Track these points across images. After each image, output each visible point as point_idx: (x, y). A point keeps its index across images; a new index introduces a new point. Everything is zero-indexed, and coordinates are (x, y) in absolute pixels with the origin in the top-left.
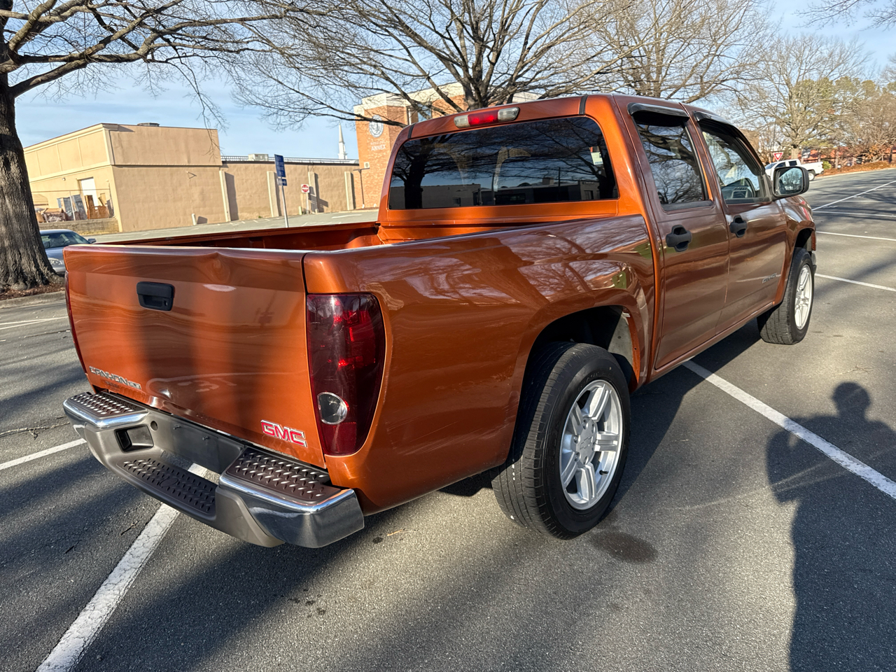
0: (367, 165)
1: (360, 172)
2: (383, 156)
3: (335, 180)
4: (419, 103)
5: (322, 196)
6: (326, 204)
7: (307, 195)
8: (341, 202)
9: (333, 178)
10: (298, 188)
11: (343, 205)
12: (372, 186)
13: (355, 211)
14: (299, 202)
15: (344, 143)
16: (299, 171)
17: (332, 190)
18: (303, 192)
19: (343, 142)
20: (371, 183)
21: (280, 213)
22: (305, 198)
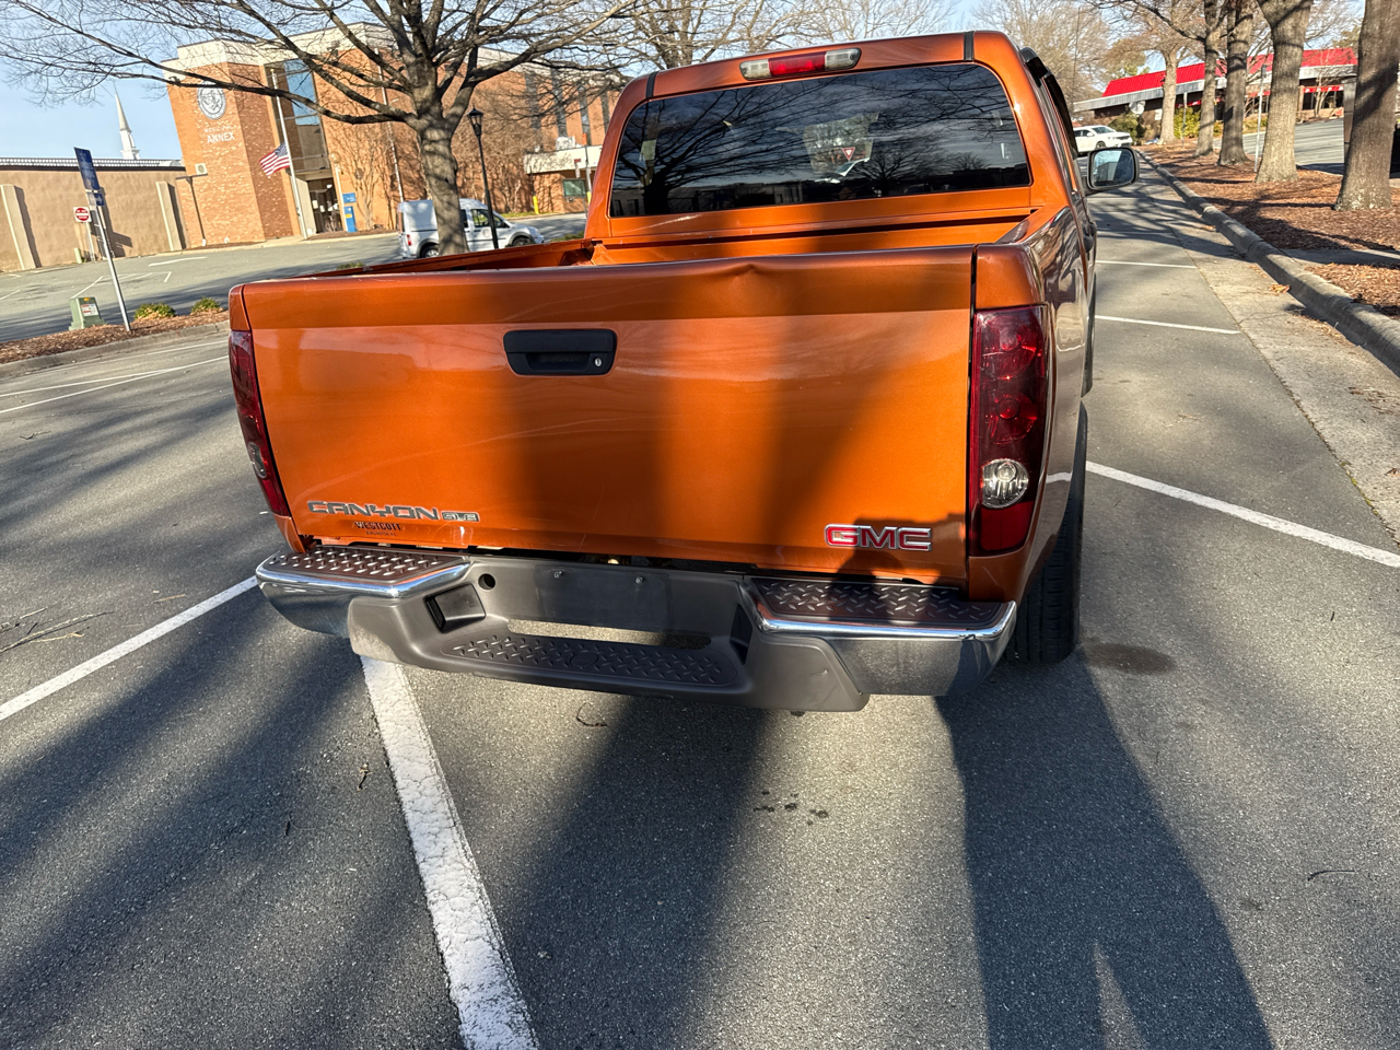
0: (201, 168)
1: (191, 182)
2: (232, 153)
3: (140, 197)
4: (315, 57)
5: (118, 227)
6: (128, 241)
7: (88, 226)
8: (156, 237)
9: (134, 193)
10: (67, 215)
11: (161, 242)
12: (216, 206)
13: (185, 252)
14: (73, 240)
15: (130, 131)
16: (66, 182)
17: (135, 216)
18: (78, 220)
19: (127, 129)
20: (215, 200)
21: (38, 264)
22: (84, 232)
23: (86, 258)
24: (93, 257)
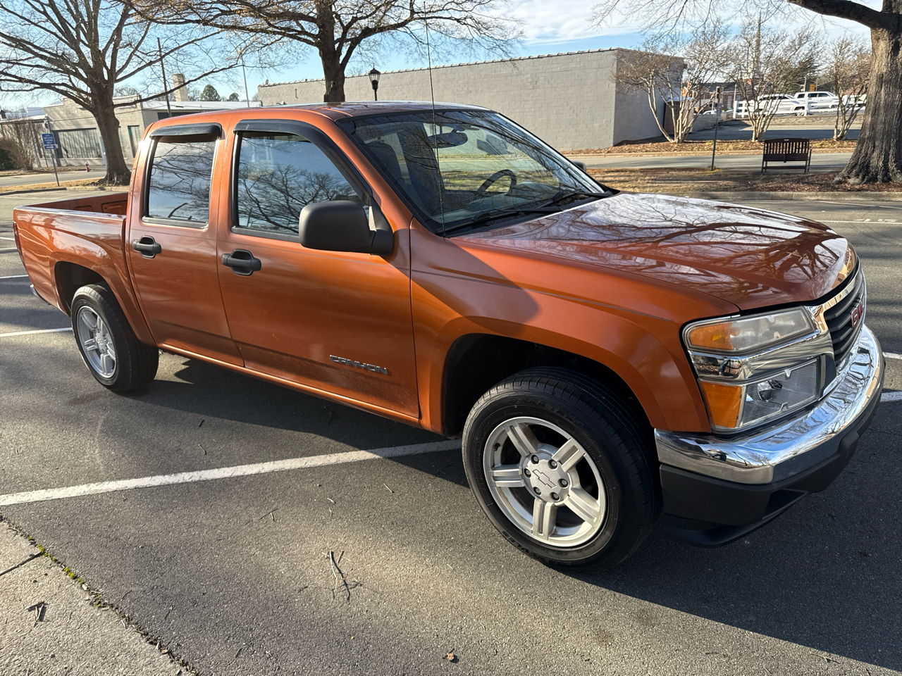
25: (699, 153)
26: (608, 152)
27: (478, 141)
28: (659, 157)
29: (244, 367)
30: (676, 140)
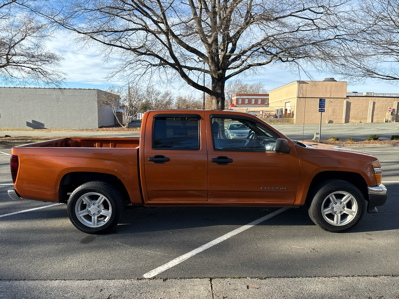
10: (386, 109)
14: (385, 116)
21: (372, 121)
22: (389, 114)
23: (387, 121)
24: (389, 121)
25: (136, 132)
26: (97, 130)
27: (27, 122)
28: (120, 133)
29: (207, 201)
30: (126, 127)
